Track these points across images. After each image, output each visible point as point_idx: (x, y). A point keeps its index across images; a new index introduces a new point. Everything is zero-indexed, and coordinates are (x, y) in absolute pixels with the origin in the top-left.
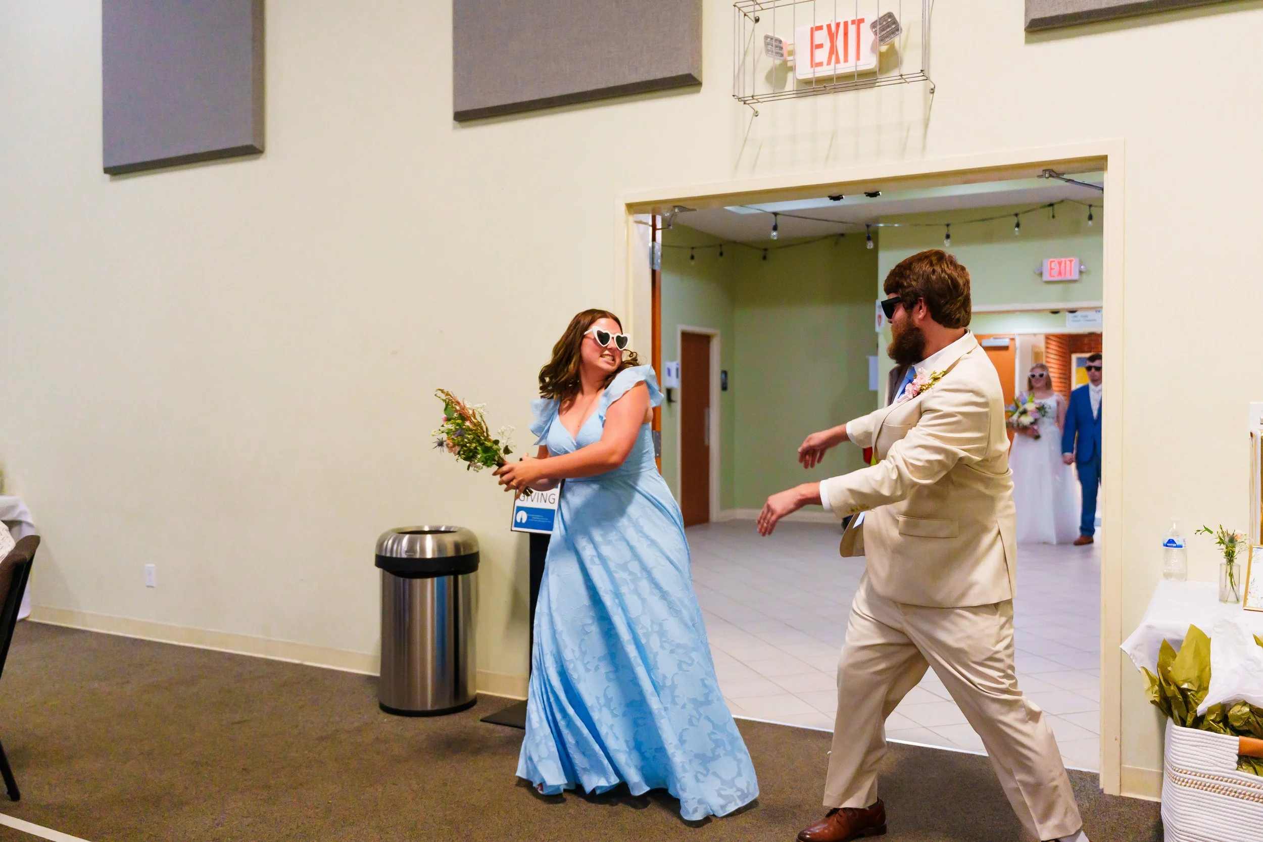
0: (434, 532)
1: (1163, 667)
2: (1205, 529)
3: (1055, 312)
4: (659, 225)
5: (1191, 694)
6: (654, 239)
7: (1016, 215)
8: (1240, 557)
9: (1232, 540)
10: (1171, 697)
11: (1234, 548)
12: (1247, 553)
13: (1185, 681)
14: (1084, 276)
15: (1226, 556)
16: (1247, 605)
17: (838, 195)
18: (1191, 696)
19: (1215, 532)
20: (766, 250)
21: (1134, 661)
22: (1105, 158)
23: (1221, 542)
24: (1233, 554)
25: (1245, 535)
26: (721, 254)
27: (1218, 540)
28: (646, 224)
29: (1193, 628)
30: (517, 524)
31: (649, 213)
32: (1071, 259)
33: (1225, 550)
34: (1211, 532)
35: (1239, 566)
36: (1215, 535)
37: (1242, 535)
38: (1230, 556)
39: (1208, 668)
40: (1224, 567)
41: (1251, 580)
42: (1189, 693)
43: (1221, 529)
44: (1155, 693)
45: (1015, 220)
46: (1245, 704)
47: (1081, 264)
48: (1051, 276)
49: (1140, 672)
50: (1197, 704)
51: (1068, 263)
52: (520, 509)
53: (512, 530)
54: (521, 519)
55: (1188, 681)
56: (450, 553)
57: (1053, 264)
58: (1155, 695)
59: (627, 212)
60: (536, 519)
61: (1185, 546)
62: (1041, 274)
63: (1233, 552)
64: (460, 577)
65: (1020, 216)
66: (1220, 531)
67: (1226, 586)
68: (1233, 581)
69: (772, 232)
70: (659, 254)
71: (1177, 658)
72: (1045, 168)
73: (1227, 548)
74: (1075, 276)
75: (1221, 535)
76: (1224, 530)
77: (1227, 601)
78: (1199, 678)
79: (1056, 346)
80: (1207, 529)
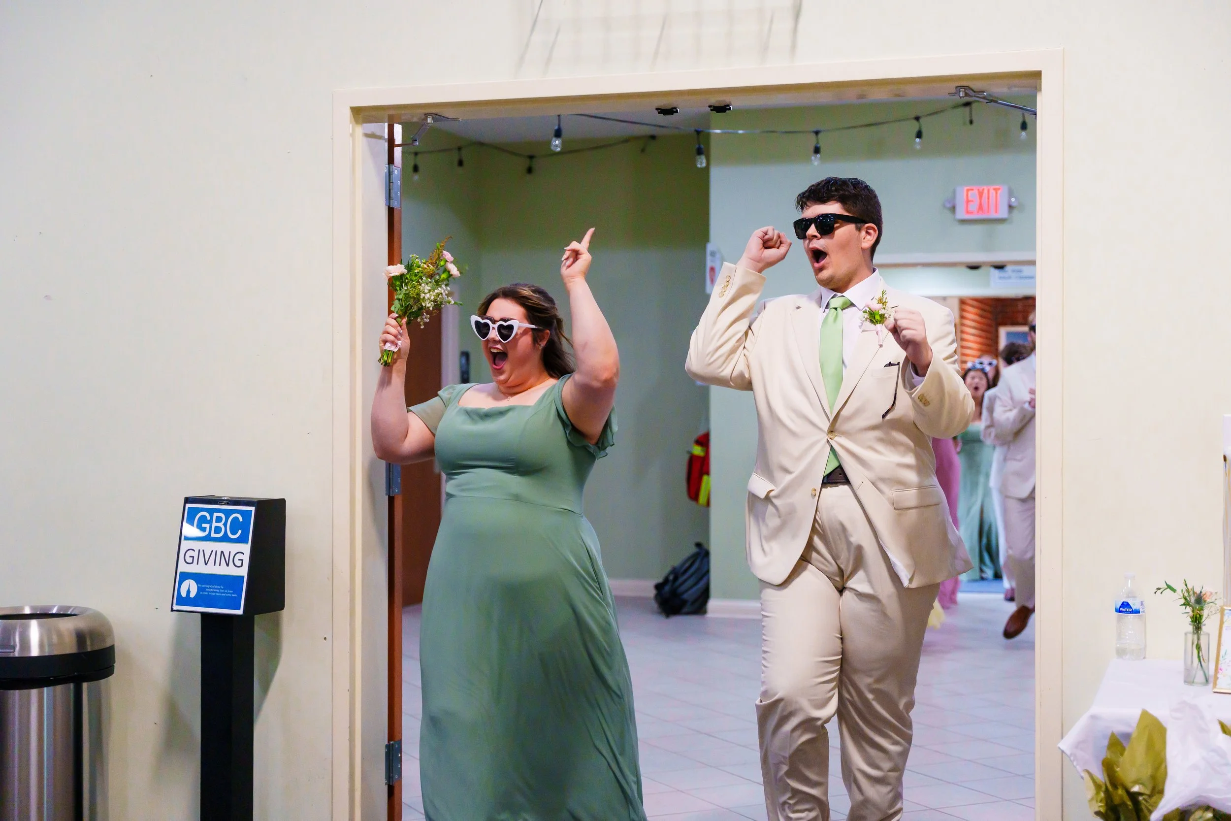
0: (41, 615)
1: (1109, 767)
2: (1166, 587)
3: (974, 267)
4: (398, 138)
5: (1144, 799)
6: (391, 160)
7: (917, 119)
8: (1210, 624)
9: (1200, 600)
10: (1120, 805)
11: (1202, 611)
12: (1218, 616)
13: (1136, 782)
14: (1015, 213)
15: (1192, 621)
16: (1217, 686)
17: (670, 107)
18: (1144, 802)
19: (1179, 591)
20: (531, 157)
21: (1075, 763)
22: (1037, 75)
23: (1187, 604)
24: (1201, 619)
25: (1216, 593)
26: (460, 163)
27: (1183, 601)
28: (380, 137)
29: (1145, 714)
30: (181, 601)
31: (384, 122)
32: (997, 187)
33: (1191, 614)
34: (1174, 591)
35: (1209, 635)
36: (1179, 594)
37: (1211, 593)
38: (1197, 622)
39: (1163, 766)
40: (1190, 637)
41: (1222, 653)
42: (1141, 798)
43: (1186, 585)
44: (1101, 801)
45: (914, 126)
46: (1208, 808)
47: (1011, 194)
48: (968, 212)
49: (1082, 778)
50: (1151, 812)
51: (992, 192)
52: (185, 576)
53: (172, 610)
54: (188, 592)
55: (1141, 782)
56: (69, 647)
57: (970, 193)
58: (1100, 804)
59: (353, 120)
60: (213, 592)
61: (1143, 612)
62: (953, 209)
63: (1200, 616)
64: (85, 685)
65: (921, 120)
66: (1184, 588)
67: (1192, 662)
68: (1201, 655)
69: (554, 139)
70: (399, 183)
71: (1126, 753)
72: (958, 84)
73: (1193, 611)
74: (1003, 213)
75: (1186, 594)
76: (1190, 587)
77: (1193, 682)
78: (1153, 778)
79: (976, 314)
80: (1169, 587)
